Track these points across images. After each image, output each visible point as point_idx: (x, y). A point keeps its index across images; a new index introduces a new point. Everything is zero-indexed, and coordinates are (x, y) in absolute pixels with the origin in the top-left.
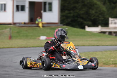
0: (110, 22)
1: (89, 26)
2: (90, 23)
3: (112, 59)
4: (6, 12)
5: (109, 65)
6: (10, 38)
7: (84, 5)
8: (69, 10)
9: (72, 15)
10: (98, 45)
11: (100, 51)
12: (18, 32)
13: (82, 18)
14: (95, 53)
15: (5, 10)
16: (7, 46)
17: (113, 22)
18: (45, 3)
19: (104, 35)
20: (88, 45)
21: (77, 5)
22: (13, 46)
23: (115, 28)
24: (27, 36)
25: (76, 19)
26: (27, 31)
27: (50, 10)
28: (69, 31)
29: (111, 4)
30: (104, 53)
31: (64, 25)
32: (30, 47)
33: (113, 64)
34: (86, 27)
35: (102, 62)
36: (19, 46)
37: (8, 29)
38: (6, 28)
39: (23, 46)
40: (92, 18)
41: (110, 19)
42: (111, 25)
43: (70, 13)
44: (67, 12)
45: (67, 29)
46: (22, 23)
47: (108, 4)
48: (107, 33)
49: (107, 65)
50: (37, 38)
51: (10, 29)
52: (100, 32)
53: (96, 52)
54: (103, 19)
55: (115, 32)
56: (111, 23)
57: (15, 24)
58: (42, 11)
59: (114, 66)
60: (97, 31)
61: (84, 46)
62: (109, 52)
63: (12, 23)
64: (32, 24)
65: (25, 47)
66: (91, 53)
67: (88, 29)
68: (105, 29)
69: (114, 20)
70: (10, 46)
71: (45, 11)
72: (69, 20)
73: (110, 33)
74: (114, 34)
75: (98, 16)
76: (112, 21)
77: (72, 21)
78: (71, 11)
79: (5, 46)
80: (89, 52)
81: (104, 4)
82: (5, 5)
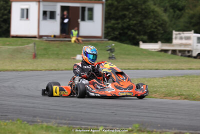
0: (174, 36)
1: (144, 42)
2: (145, 38)
3: (177, 89)
4: (29, 20)
5: (173, 97)
6: (35, 56)
7: (138, 12)
8: (117, 19)
9: (120, 26)
10: (157, 68)
11: (160, 77)
12: (45, 49)
13: (134, 31)
14: (152, 79)
15: (27, 18)
16: (31, 68)
17: (179, 36)
18: (83, 8)
19: (166, 54)
20: (143, 68)
21: (127, 13)
22: (39, 69)
23: (181, 45)
24: (58, 55)
25: (126, 31)
26: (58, 47)
27: (91, 18)
28: (116, 49)
29: (175, 12)
30: (165, 80)
31: (109, 40)
32: (62, 70)
33: (179, 95)
34: (141, 43)
35: (163, 92)
36: (47, 68)
37: (32, 45)
38: (29, 43)
39: (52, 68)
40: (148, 31)
41: (174, 32)
42: (174, 41)
43: (118, 24)
44: (113, 22)
45: (113, 45)
46: (51, 36)
47: (171, 10)
48: (170, 52)
49: (170, 96)
50: (73, 57)
51: (35, 44)
52: (160, 50)
53: (155, 78)
54: (163, 32)
55: (180, 51)
56: (176, 38)
57: (41, 37)
58: (79, 20)
59: (179, 97)
60: (155, 49)
61: (138, 69)
62: (172, 79)
63: (37, 36)
64: (65, 38)
65: (55, 70)
66: (147, 79)
67: (143, 46)
68: (166, 47)
69: (179, 34)
70: (35, 68)
71: (83, 19)
72: (117, 33)
73: (174, 52)
74: (180, 54)
75: (156, 28)
76: (176, 35)
77: (120, 34)
78: (119, 21)
79: (27, 68)
80: (145, 78)
81: (165, 11)
82: (27, 10)
